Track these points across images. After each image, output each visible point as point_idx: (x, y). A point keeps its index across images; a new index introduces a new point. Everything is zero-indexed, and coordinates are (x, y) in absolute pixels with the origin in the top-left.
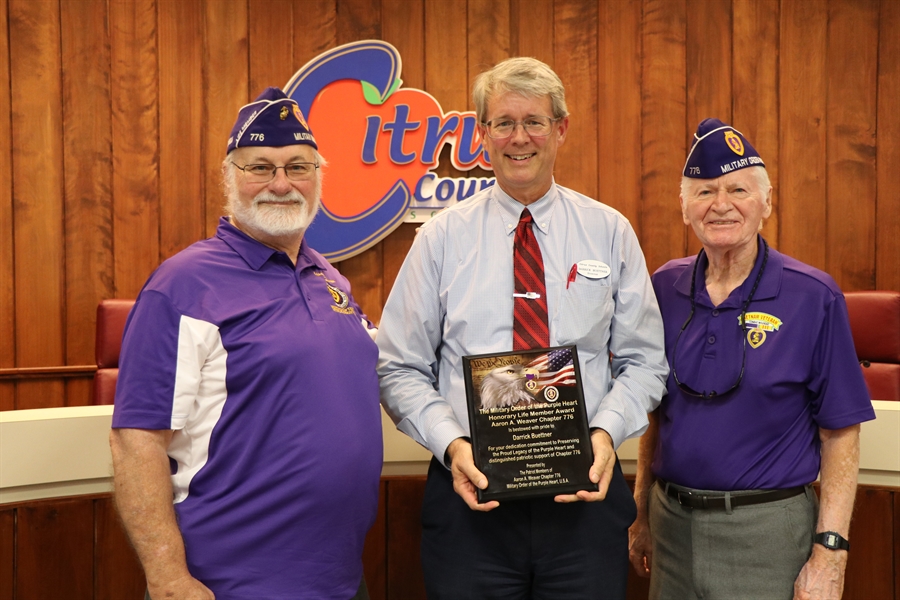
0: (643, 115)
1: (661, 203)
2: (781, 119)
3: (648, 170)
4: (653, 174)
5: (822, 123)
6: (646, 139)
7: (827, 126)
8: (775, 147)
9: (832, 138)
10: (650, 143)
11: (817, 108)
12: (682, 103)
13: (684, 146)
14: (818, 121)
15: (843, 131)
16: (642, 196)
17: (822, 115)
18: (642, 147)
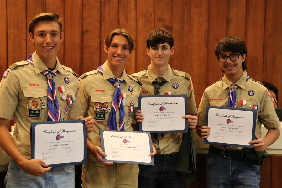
0: (83, 5)
1: (90, 44)
2: (137, 13)
3: (85, 29)
4: (87, 31)
5: (153, 16)
6: (84, 16)
7: (155, 18)
8: (135, 24)
9: (156, 22)
10: (86, 18)
11: (151, 10)
12: (99, 2)
13: (100, 20)
14: (151, 15)
15: (160, 20)
16: (82, 40)
17: (152, 12)
18: (82, 19)
